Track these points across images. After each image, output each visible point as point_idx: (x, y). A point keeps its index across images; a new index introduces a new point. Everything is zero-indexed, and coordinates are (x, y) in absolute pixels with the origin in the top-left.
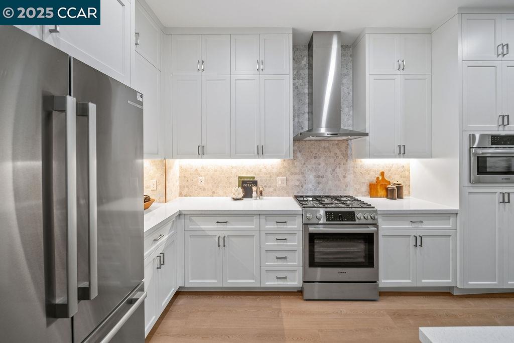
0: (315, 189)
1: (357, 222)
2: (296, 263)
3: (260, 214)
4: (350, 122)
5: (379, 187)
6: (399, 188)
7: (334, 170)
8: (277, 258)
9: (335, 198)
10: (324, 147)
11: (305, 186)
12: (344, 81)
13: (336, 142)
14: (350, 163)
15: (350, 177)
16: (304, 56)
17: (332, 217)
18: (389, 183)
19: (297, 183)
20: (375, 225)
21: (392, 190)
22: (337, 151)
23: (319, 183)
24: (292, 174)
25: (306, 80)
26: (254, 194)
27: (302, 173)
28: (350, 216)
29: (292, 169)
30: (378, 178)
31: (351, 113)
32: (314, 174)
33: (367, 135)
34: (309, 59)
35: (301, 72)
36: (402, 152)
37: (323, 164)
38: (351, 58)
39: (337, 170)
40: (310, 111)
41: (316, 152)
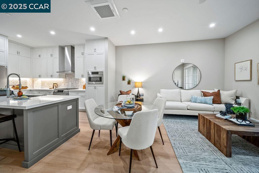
1: (64, 92)
7: (76, 82)
11: (69, 86)
19: (67, 85)
23: (72, 85)
24: (66, 83)
26: (55, 87)
27: (68, 82)
32: (71, 83)
37: (73, 80)
41: (71, 77)
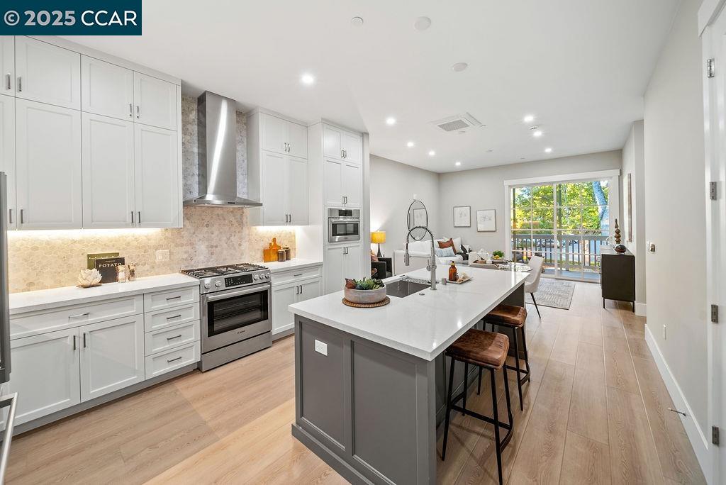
0: (208, 261)
1: (254, 282)
2: (193, 338)
3: (143, 294)
4: (245, 190)
5: (271, 252)
6: (288, 251)
7: (229, 239)
8: (168, 339)
9: (231, 266)
10: (218, 214)
11: (195, 259)
12: (239, 148)
13: (231, 209)
14: (246, 231)
15: (245, 245)
16: (193, 110)
17: (231, 282)
18: (280, 247)
19: (185, 256)
20: (269, 283)
21: (282, 253)
22: (232, 219)
23: (212, 254)
24: (177, 245)
25: (195, 138)
26: (121, 275)
27: (192, 244)
28: (248, 279)
29: (178, 240)
30: (271, 244)
31: (246, 181)
32: (207, 244)
33: (261, 205)
34: (198, 115)
35: (189, 127)
36: (289, 220)
37: (216, 233)
38: (245, 127)
39: (232, 238)
40: (201, 173)
41: (207, 219)
